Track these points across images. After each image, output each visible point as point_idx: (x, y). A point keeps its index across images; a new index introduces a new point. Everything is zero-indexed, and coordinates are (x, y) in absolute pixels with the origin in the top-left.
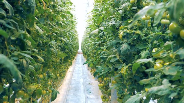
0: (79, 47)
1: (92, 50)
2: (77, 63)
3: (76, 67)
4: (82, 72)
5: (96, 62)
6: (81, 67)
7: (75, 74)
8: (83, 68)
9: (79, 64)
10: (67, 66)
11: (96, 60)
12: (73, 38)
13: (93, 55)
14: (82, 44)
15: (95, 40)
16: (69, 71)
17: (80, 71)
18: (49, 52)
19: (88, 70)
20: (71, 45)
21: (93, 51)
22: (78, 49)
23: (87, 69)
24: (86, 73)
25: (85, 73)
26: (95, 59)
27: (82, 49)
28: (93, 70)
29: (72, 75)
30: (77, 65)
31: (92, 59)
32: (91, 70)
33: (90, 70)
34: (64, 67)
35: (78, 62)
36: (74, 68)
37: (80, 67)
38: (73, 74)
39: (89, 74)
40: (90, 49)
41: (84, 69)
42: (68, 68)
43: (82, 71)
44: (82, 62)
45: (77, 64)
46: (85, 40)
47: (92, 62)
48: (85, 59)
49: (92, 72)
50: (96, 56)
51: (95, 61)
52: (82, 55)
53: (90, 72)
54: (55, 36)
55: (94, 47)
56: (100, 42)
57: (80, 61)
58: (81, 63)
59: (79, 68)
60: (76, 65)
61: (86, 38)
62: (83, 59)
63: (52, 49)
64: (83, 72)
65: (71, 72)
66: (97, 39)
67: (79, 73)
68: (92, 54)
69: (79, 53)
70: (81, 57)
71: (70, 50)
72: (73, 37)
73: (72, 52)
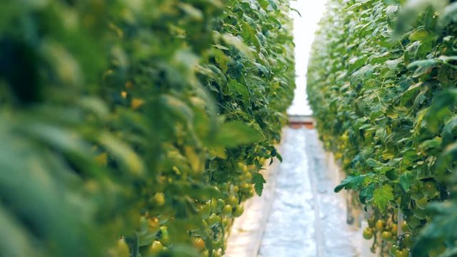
0: (295, 86)
1: (384, 109)
2: (283, 180)
3: (278, 203)
4: (315, 237)
5: (411, 178)
6: (307, 206)
7: (274, 245)
8: (321, 215)
9: (299, 185)
10: (233, 198)
11: (410, 168)
12: (271, 34)
13: (391, 136)
14: (310, 71)
15: (409, 48)
16: (241, 230)
17: (304, 228)
18: (159, 117)
19: (350, 222)
20: (260, 73)
21: (390, 109)
22: (290, 102)
23: (344, 218)
24: (340, 242)
25: (329, 243)
26: (407, 162)
27: (313, 102)
28: (384, 226)
29: (259, 253)
30: (286, 195)
31: (386, 157)
32: (372, 225)
33: (365, 224)
34: (219, 203)
35: (291, 175)
36: (269, 210)
37: (300, 207)
38: (261, 246)
39: (354, 249)
40: (376, 100)
41: (325, 218)
42: (235, 212)
43: (311, 230)
44: (310, 176)
45: (286, 187)
46: (333, 46)
47: (390, 175)
48: (331, 157)
49: (374, 233)
50: (410, 144)
51: (406, 173)
52: (314, 133)
53: (367, 237)
54: (193, 22)
55: (398, 87)
56: (444, 59)
57: (302, 168)
58: (307, 184)
59: (295, 211)
60: (276, 195)
61: (341, 32)
62: (317, 160)
63: (173, 101)
64: (319, 237)
65: (252, 232)
66: (418, 43)
67: (300, 244)
68: (381, 131)
69: (296, 124)
70: (309, 148)
71: (255, 108)
72: (269, 27)
73: (264, 114)
